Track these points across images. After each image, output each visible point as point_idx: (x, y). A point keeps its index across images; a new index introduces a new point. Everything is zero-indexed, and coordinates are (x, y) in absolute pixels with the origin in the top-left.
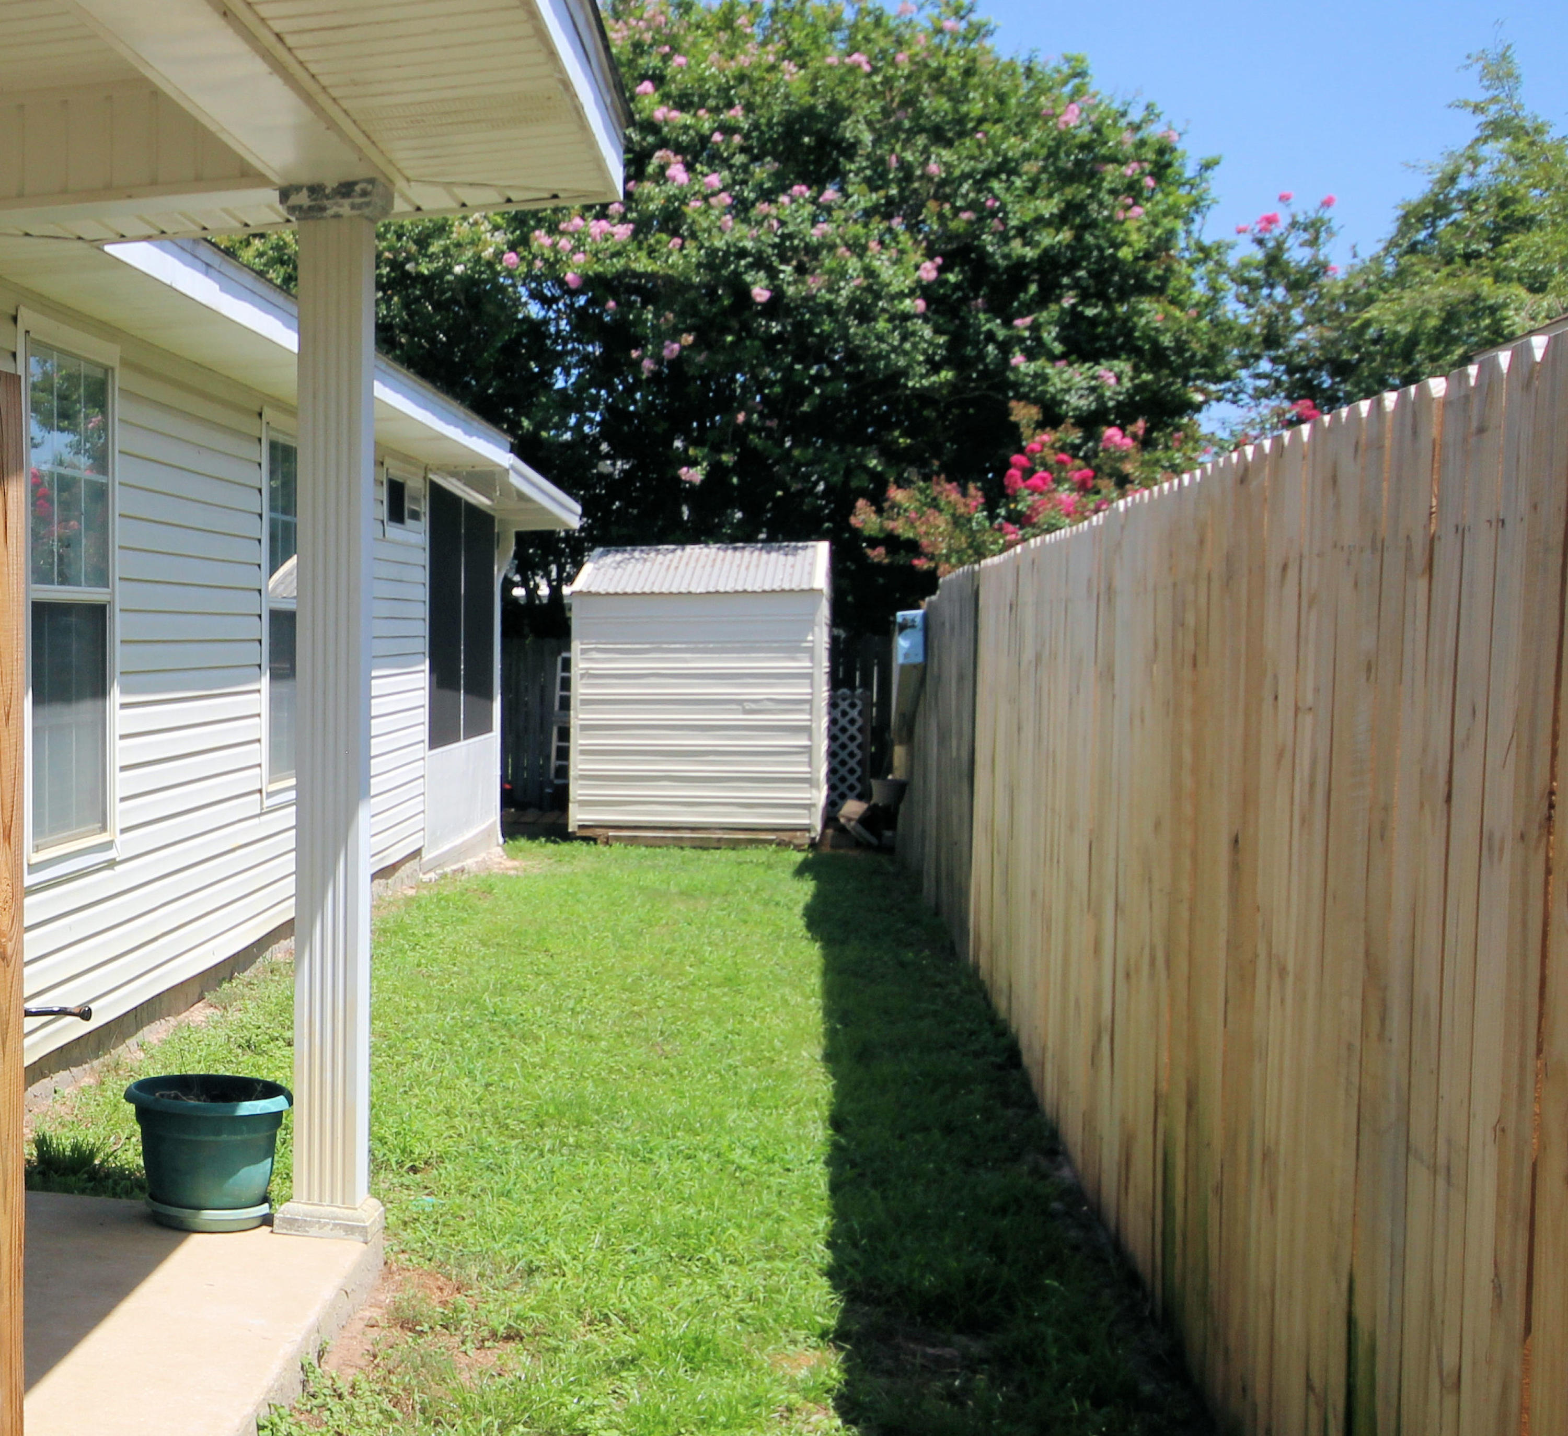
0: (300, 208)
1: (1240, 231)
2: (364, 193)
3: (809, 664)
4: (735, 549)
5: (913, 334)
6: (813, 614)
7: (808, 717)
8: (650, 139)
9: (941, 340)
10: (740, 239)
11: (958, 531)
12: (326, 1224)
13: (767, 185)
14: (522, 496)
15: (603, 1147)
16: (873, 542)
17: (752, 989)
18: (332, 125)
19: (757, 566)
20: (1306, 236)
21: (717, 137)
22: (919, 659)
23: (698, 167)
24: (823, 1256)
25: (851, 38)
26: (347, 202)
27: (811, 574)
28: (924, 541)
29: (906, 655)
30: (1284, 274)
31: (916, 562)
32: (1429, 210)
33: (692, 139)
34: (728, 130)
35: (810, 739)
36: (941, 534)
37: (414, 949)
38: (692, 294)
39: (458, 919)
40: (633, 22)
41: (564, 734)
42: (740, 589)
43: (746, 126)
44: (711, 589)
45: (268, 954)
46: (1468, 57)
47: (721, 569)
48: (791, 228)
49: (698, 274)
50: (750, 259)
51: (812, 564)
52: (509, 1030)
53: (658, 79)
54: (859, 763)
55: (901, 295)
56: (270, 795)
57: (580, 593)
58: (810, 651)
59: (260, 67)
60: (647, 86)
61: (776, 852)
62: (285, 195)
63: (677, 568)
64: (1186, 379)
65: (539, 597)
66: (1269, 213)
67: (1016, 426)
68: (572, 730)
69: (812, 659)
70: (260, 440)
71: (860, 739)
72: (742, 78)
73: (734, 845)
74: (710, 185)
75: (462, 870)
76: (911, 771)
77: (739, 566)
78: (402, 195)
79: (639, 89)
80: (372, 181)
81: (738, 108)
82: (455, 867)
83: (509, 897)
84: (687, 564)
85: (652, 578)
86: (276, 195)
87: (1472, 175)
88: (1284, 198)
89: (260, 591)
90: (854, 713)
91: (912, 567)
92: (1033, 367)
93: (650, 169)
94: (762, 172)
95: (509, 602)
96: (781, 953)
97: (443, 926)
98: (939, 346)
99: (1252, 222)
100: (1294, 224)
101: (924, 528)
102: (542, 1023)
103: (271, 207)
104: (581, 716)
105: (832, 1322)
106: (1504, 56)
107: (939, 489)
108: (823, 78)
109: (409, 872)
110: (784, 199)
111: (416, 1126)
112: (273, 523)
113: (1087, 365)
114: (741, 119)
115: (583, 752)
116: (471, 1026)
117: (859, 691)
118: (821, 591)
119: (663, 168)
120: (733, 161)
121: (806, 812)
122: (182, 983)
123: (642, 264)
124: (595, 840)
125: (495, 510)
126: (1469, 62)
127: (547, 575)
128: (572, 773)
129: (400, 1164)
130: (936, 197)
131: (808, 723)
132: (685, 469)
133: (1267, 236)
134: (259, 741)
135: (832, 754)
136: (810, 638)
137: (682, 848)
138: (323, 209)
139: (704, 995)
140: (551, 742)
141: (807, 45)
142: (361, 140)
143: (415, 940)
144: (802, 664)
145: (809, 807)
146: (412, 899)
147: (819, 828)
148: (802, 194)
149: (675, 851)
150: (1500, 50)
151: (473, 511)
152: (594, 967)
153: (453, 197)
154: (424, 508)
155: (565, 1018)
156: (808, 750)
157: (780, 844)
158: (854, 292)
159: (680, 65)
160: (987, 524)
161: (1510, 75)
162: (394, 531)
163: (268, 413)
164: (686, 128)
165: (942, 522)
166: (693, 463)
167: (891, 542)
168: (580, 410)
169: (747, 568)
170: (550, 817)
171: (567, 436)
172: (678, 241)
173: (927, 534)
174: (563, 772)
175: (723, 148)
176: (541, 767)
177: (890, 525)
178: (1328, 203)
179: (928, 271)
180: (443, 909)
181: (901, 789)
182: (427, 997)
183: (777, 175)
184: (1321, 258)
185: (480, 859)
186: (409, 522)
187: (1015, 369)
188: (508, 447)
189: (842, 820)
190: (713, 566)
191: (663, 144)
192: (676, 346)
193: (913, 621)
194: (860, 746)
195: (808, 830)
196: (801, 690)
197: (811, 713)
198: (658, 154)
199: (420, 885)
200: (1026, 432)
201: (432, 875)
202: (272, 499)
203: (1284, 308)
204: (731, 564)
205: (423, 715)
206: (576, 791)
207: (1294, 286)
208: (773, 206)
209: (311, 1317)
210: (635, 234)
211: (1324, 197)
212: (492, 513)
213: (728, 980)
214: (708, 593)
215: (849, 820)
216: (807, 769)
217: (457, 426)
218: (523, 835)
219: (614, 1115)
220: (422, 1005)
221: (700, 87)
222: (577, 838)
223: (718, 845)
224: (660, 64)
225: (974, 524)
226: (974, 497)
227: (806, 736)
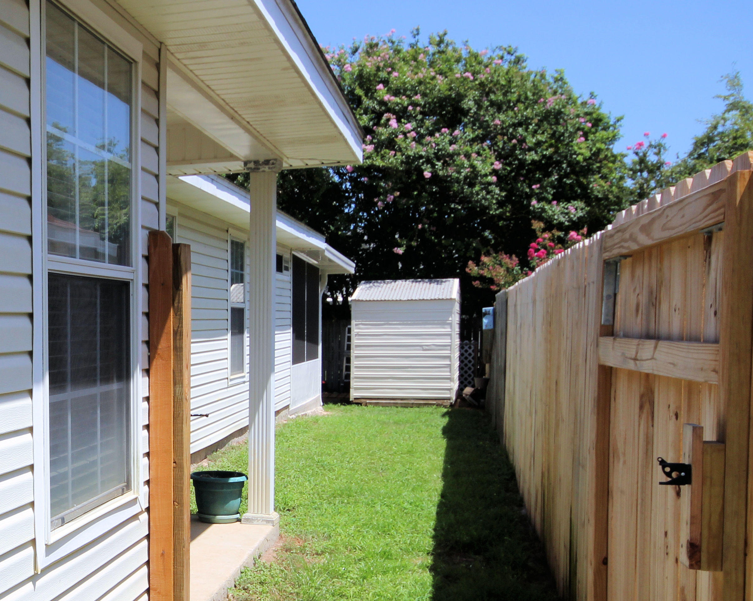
0: (251, 168)
1: (629, 149)
2: (273, 164)
3: (450, 330)
4: (416, 282)
5: (492, 191)
6: (452, 309)
7: (449, 352)
8: (383, 108)
9: (503, 194)
10: (419, 151)
11: (508, 275)
12: (259, 520)
13: (431, 129)
14: (330, 260)
15: (356, 502)
16: (475, 279)
17: (418, 455)
18: (263, 145)
19: (429, 289)
20: (656, 150)
21: (410, 108)
22: (492, 327)
23: (403, 120)
24: (431, 532)
25: (465, 65)
26: (267, 167)
27: (451, 292)
28: (495, 279)
29: (486, 326)
30: (646, 167)
31: (492, 287)
32: (706, 140)
33: (400, 108)
34: (415, 105)
35: (450, 361)
36: (501, 276)
37: (287, 442)
38: (400, 174)
39: (304, 432)
40: (375, 57)
41: (349, 360)
42: (421, 298)
43: (423, 103)
44: (410, 299)
45: (230, 443)
46: (722, 77)
47: (414, 290)
48: (441, 147)
49: (401, 166)
50: (424, 160)
51: (452, 288)
52: (324, 467)
53: (386, 82)
54: (473, 372)
55: (486, 175)
56: (231, 380)
57: (355, 300)
58: (450, 324)
59: (241, 131)
60: (381, 86)
61: (436, 408)
62: (246, 163)
63: (395, 289)
64: (609, 211)
65: (338, 302)
66: (640, 141)
67: (534, 231)
68: (352, 358)
69: (451, 328)
70: (227, 241)
71: (473, 362)
72: (420, 83)
73: (419, 405)
74: (407, 128)
75: (306, 415)
76: (490, 374)
77: (421, 289)
78: (286, 162)
79: (378, 87)
80: (276, 160)
81: (419, 95)
82: (303, 413)
83: (325, 423)
84: (400, 288)
85: (385, 294)
86: (242, 164)
87: (723, 125)
88: (646, 135)
89: (227, 300)
90: (470, 351)
91: (491, 289)
92: (540, 205)
93: (382, 121)
94: (429, 122)
95: (325, 303)
96: (431, 442)
97: (298, 434)
98: (502, 196)
99: (633, 144)
100: (651, 146)
101: (495, 274)
102: (336, 465)
103: (241, 166)
104: (355, 352)
105: (431, 549)
106: (736, 77)
107: (501, 257)
108: (454, 83)
109: (284, 414)
110: (437, 135)
111: (289, 496)
112: (232, 273)
113: (565, 203)
114: (420, 100)
115: (356, 367)
116: (309, 466)
117: (473, 342)
118: (455, 299)
119: (388, 120)
120: (417, 118)
121: (448, 392)
122: (199, 451)
123: (379, 163)
124: (361, 404)
125: (319, 266)
126: (722, 79)
127: (342, 292)
128: (352, 376)
129: (284, 509)
130: (501, 134)
131: (449, 355)
132: (396, 249)
133: (639, 151)
134: (227, 359)
135: (461, 368)
136: (450, 319)
137: (397, 407)
138: (259, 169)
139: (399, 457)
140: (343, 364)
141: (447, 70)
142: (273, 148)
143: (287, 438)
144: (447, 330)
145: (449, 390)
146: (286, 424)
147: (454, 398)
148: (445, 132)
149: (394, 408)
150: (734, 74)
151: (310, 266)
152: (357, 447)
153: (303, 162)
154: (290, 265)
155: (345, 464)
156: (450, 366)
157: (438, 405)
158: (467, 174)
159: (396, 77)
160: (520, 272)
161: (738, 85)
162: (279, 276)
163: (230, 230)
164: (397, 104)
165: (502, 271)
166: (400, 246)
167: (482, 278)
168: (355, 222)
169: (425, 290)
170: (343, 395)
171: (349, 234)
172: (393, 152)
173: (496, 276)
174: (348, 376)
175: (413, 112)
176: (339, 374)
177: (481, 272)
178: (664, 136)
179: (498, 166)
180: (298, 427)
181: (487, 381)
182: (293, 457)
183: (435, 123)
184: (662, 160)
185: (313, 411)
186: (284, 272)
187: (534, 206)
188: (324, 240)
189: (464, 395)
190: (410, 289)
191: (388, 110)
192: (392, 197)
193: (489, 312)
194: (473, 365)
195: (450, 399)
196: (447, 341)
197: (451, 350)
198: (385, 115)
199: (289, 419)
200: (539, 234)
201: (294, 416)
202: (232, 264)
203: (647, 181)
204: (418, 288)
205: (290, 351)
206: (354, 383)
207: (651, 172)
208: (432, 138)
209: (256, 545)
210: (376, 149)
211: (662, 134)
212: (318, 267)
213: (409, 452)
214: (408, 300)
215: (467, 395)
216: (449, 374)
217: (304, 233)
218: (331, 402)
219: (362, 494)
220: (291, 460)
221: (404, 86)
222: (353, 403)
223: (412, 406)
224: (387, 76)
225: (515, 272)
226: (515, 261)
227: (448, 360)
